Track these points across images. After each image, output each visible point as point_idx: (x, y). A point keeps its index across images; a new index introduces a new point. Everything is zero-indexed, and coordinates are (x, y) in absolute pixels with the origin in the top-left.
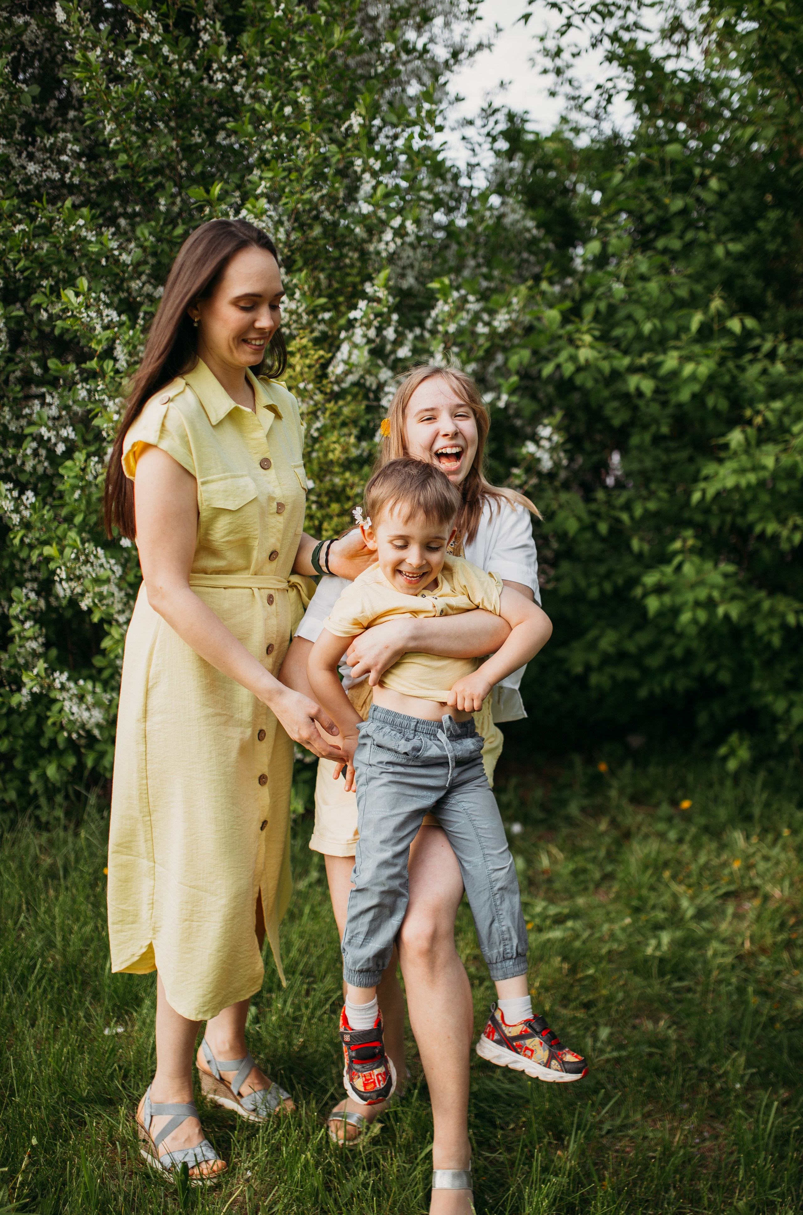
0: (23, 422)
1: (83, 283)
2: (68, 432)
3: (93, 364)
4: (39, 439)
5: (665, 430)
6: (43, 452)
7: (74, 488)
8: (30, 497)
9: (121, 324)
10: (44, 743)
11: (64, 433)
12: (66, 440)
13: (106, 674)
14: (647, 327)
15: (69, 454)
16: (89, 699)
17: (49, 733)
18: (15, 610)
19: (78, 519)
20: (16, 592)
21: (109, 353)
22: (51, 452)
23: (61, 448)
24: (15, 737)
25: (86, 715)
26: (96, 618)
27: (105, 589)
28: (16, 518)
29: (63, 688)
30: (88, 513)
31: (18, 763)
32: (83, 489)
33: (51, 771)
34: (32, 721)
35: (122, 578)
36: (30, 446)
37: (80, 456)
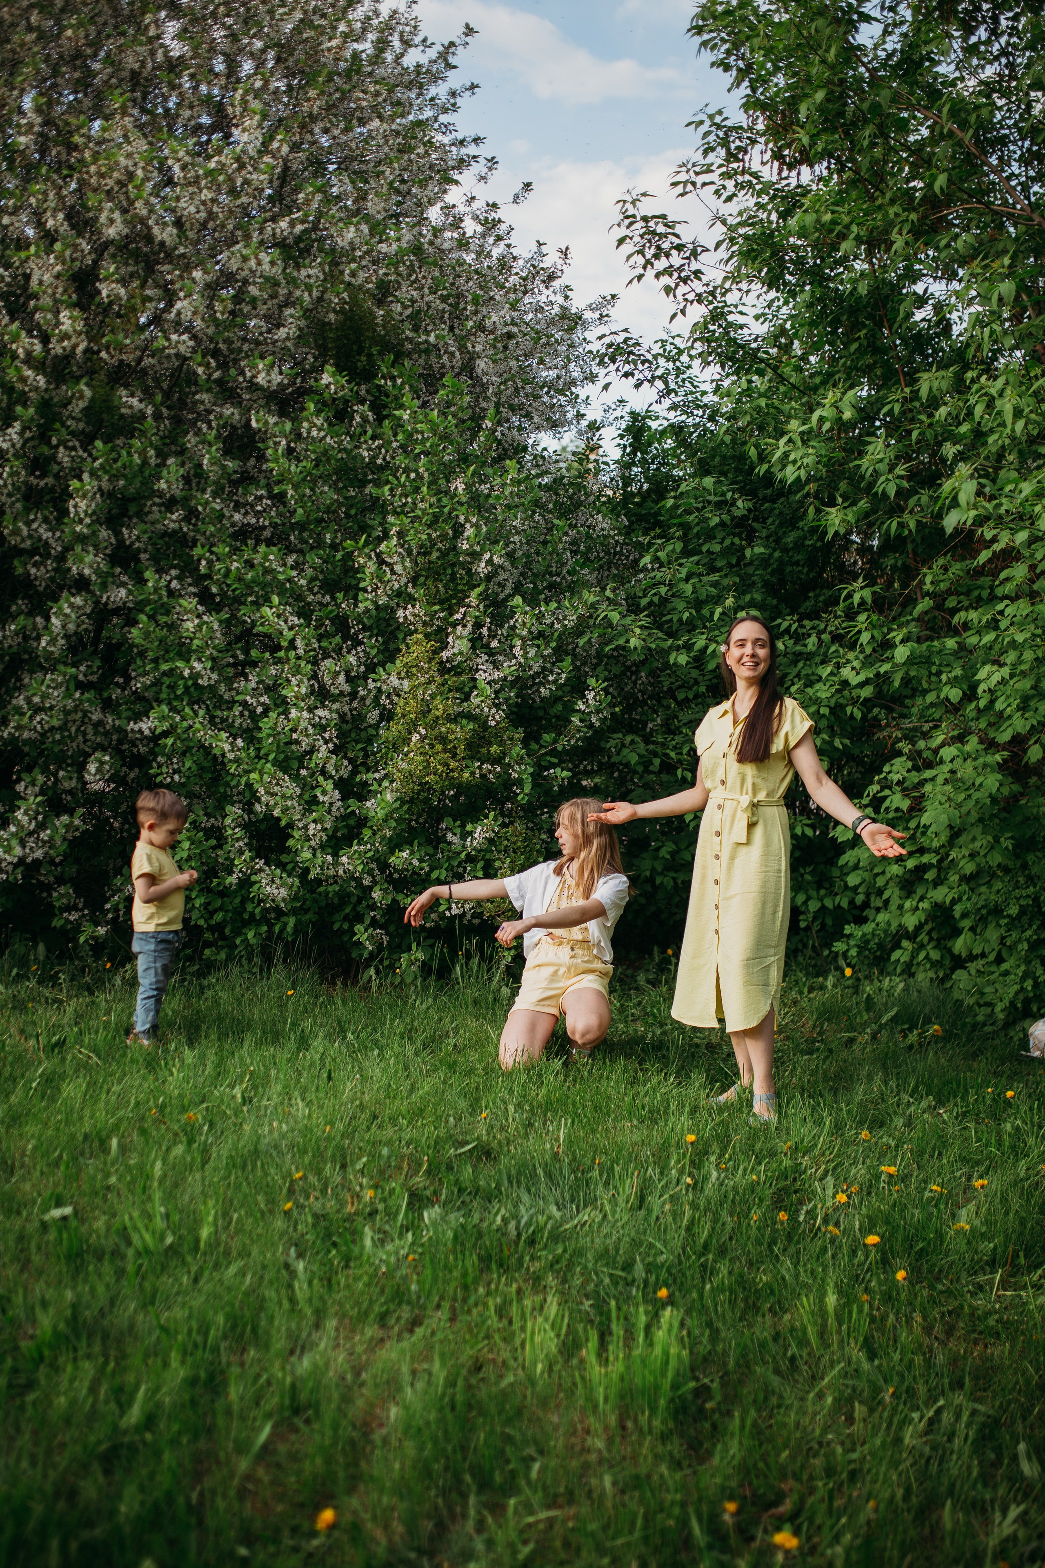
0: (234, 693)
1: (275, 599)
2: (265, 699)
3: (282, 654)
4: (245, 704)
5: (702, 689)
6: (246, 713)
7: (269, 736)
8: (240, 742)
9: (300, 626)
10: (246, 916)
11: (262, 700)
12: (263, 704)
13: (289, 867)
14: (686, 615)
15: (265, 713)
16: (278, 881)
17: (250, 907)
18: (228, 821)
19: (271, 757)
20: (229, 809)
21: (292, 645)
22: (253, 712)
23: (259, 710)
24: (227, 911)
25: (276, 892)
26: (283, 823)
27: (289, 803)
28: (231, 756)
29: (261, 870)
30: (278, 752)
31: (227, 931)
32: (274, 736)
33: (250, 935)
34: (238, 900)
35: (300, 796)
36: (237, 710)
37: (273, 715)
